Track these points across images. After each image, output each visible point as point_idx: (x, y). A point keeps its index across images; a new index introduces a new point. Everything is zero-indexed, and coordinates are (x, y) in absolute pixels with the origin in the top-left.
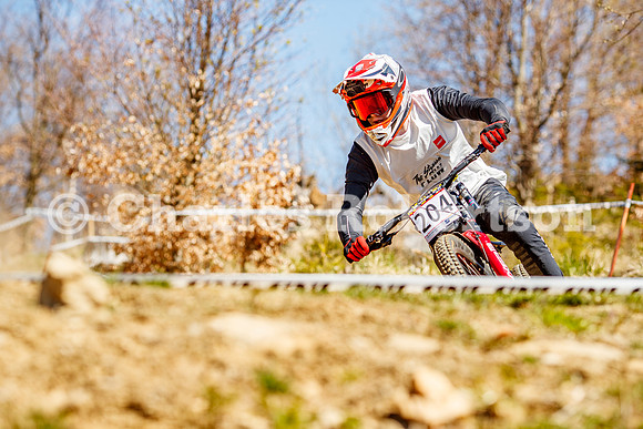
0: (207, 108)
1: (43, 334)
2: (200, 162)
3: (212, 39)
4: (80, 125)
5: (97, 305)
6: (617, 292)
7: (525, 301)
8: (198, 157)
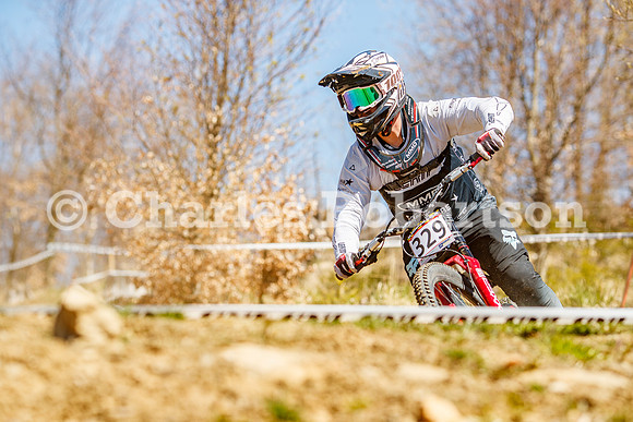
0: (225, 143)
1: (57, 366)
2: (218, 197)
3: (229, 76)
4: (99, 161)
5: (111, 336)
6: (625, 322)
7: (535, 331)
8: (215, 192)
